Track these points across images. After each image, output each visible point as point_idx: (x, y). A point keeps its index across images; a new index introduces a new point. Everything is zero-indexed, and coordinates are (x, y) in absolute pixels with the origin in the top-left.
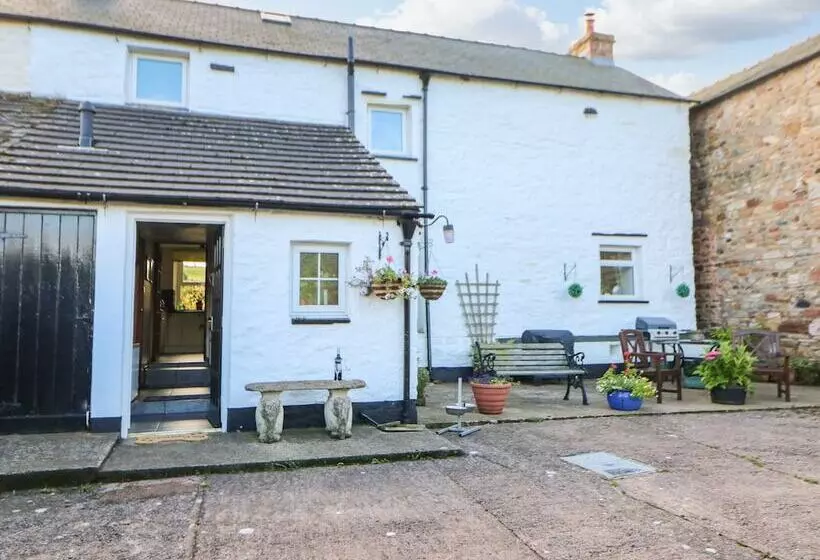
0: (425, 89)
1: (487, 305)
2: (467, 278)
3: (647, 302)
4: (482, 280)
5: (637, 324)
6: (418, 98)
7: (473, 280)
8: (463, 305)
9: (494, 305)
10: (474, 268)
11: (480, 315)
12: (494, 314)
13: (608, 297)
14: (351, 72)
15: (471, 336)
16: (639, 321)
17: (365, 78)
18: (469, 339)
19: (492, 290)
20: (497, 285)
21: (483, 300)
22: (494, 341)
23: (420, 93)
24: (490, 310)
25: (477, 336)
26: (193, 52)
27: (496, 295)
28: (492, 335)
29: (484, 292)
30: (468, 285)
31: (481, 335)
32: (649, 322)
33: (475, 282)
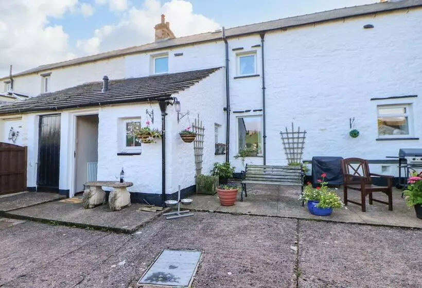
0: (263, 41)
1: (298, 143)
2: (287, 130)
3: (418, 139)
4: (296, 130)
5: (399, 154)
6: (259, 46)
7: (290, 130)
8: (284, 143)
9: (303, 143)
10: (291, 124)
11: (294, 148)
12: (302, 148)
13: (382, 137)
14: (226, 42)
15: (288, 159)
16: (401, 152)
17: (233, 43)
18: (287, 161)
19: (301, 135)
20: (305, 132)
21: (296, 140)
22: (302, 162)
23: (260, 43)
24: (300, 145)
25: (291, 159)
26: (169, 51)
27: (304, 138)
28: (300, 159)
29: (297, 137)
30: (287, 133)
31: (294, 159)
32: (406, 152)
33: (291, 131)
